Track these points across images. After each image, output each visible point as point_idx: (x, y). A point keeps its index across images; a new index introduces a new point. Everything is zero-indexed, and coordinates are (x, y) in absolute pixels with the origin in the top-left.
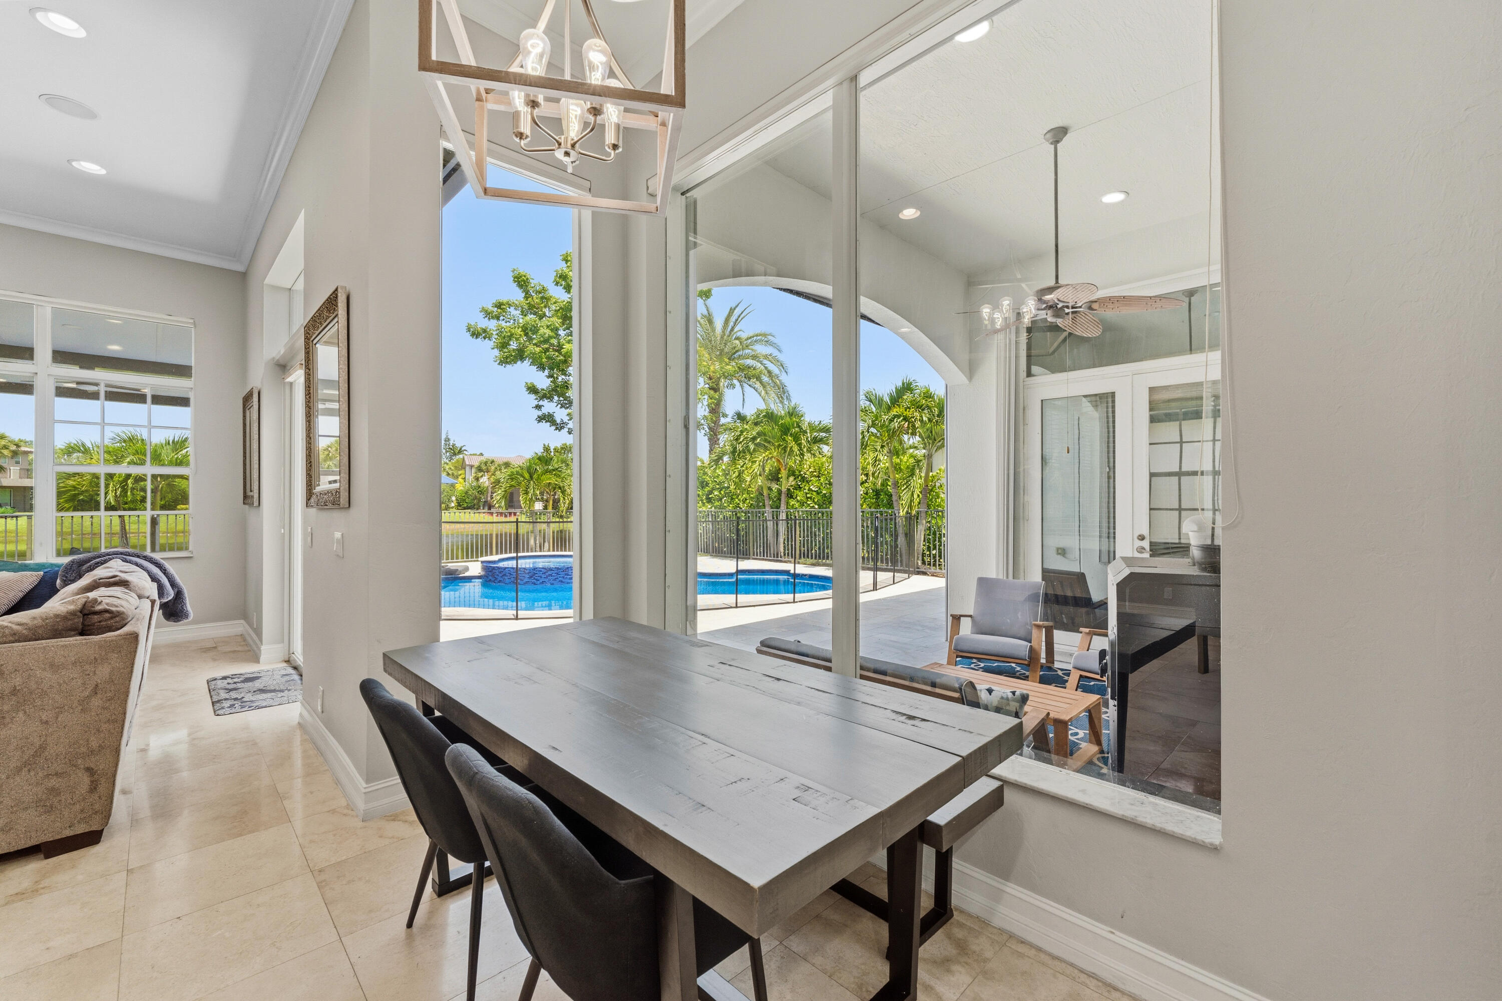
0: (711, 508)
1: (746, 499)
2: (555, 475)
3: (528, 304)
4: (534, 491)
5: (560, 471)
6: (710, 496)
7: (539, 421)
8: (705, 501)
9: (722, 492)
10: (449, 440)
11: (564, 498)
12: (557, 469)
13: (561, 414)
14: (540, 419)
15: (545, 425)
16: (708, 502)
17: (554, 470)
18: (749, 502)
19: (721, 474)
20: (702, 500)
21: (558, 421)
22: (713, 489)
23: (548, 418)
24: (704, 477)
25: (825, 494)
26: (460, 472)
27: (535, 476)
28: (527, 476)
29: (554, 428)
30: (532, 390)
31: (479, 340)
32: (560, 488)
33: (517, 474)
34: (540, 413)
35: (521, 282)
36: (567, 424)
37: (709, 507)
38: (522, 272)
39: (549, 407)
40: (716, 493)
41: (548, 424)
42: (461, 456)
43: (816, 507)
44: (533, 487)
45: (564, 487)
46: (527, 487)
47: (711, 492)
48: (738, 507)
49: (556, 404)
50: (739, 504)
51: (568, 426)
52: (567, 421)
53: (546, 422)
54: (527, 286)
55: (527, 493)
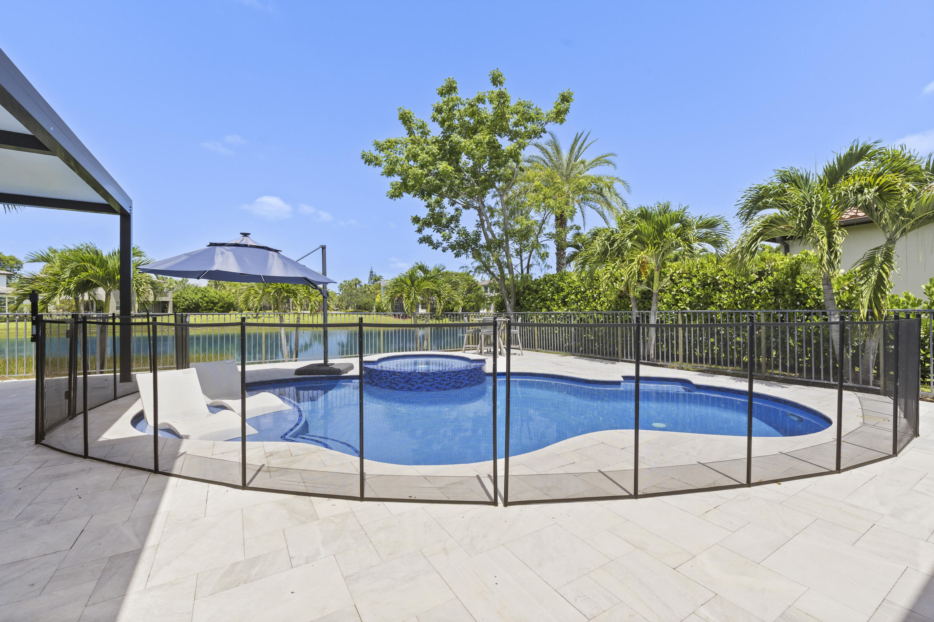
0: (567, 310)
1: (604, 302)
2: (432, 281)
3: (411, 140)
4: (415, 296)
5: (436, 279)
6: (566, 300)
7: (421, 242)
8: (560, 305)
9: (579, 297)
10: (373, 272)
11: (439, 301)
12: (434, 277)
13: (437, 237)
14: (421, 241)
15: (425, 245)
16: (564, 306)
17: (431, 278)
18: (608, 305)
19: (576, 280)
20: (558, 304)
21: (435, 242)
22: (568, 294)
23: (427, 240)
24: (560, 283)
25: (699, 296)
26: (378, 291)
27: (416, 283)
28: (409, 282)
29: (431, 247)
30: (416, 220)
31: (371, 167)
32: (436, 293)
33: (401, 281)
34: (421, 236)
35: (405, 119)
36: (442, 244)
37: (565, 310)
38: (407, 111)
39: (428, 231)
40: (573, 297)
41: (427, 244)
42: (379, 282)
43: (688, 309)
44: (414, 293)
45: (440, 291)
46: (409, 293)
47: (566, 297)
48: (596, 310)
49: (433, 230)
50: (595, 307)
51: (443, 246)
52: (442, 242)
53: (425, 243)
54: (410, 122)
55: (409, 297)
